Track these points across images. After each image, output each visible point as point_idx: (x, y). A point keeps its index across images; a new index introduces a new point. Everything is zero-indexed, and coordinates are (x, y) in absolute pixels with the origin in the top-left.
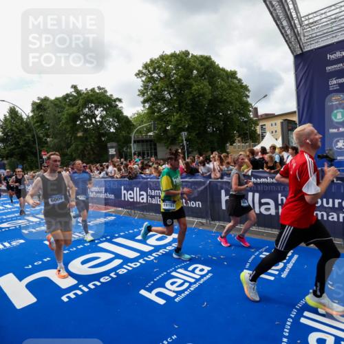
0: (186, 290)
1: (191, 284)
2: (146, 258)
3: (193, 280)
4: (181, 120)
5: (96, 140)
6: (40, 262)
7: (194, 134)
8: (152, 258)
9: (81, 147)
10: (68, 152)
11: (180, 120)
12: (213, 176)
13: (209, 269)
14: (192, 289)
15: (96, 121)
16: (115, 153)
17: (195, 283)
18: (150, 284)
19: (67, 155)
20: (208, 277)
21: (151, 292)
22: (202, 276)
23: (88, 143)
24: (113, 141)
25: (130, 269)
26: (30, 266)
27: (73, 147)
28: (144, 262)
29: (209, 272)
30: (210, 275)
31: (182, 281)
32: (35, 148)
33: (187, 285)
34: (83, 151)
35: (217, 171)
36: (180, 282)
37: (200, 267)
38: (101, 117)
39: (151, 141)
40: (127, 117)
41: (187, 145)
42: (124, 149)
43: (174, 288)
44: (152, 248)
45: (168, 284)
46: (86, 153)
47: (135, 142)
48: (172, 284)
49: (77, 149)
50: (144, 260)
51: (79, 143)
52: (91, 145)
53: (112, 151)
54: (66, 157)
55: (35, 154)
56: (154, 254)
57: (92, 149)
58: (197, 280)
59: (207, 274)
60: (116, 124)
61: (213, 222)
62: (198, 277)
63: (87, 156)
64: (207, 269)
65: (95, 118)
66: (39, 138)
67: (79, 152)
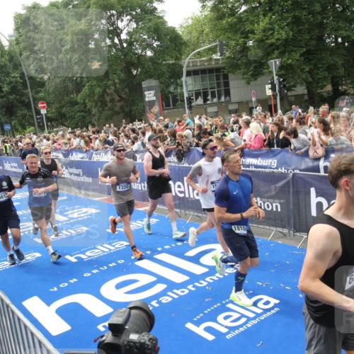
0: (241, 326)
1: (249, 319)
2: (197, 284)
3: (252, 315)
4: (273, 29)
5: (123, 75)
6: (66, 284)
7: (297, 56)
8: (205, 284)
9: (98, 90)
10: (79, 100)
11: (271, 29)
12: (311, 153)
13: (277, 301)
14: (249, 325)
15: (120, 40)
16: (155, 98)
17: (254, 318)
18: (198, 317)
19: (77, 103)
20: (273, 312)
21: (198, 326)
22: (266, 311)
23: (110, 82)
24: (151, 77)
25: (176, 297)
26: (56, 289)
27: (86, 90)
28: (193, 289)
29: (276, 306)
30: (276, 309)
31: (239, 315)
32: (27, 95)
33: (243, 320)
34: (102, 96)
35: (318, 144)
36: (236, 316)
37: (266, 298)
38: (129, 33)
39: (218, 70)
40: (173, 30)
41: (280, 83)
42: (172, 89)
43: (228, 323)
44: (207, 270)
45: (220, 318)
46: (108, 99)
47: (189, 74)
48: (226, 318)
49: (92, 94)
50: (194, 286)
51: (95, 83)
52: (115, 84)
53: (150, 96)
54: (77, 108)
55: (28, 106)
56: (208, 279)
57: (116, 91)
58: (258, 315)
59: (272, 308)
60: (156, 44)
61: (298, 234)
62: (259, 311)
63: (109, 105)
64: (274, 301)
65: (118, 35)
66: (31, 78)
67: (96, 98)
